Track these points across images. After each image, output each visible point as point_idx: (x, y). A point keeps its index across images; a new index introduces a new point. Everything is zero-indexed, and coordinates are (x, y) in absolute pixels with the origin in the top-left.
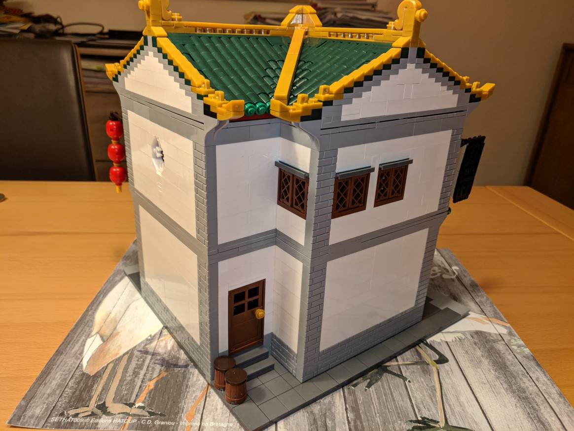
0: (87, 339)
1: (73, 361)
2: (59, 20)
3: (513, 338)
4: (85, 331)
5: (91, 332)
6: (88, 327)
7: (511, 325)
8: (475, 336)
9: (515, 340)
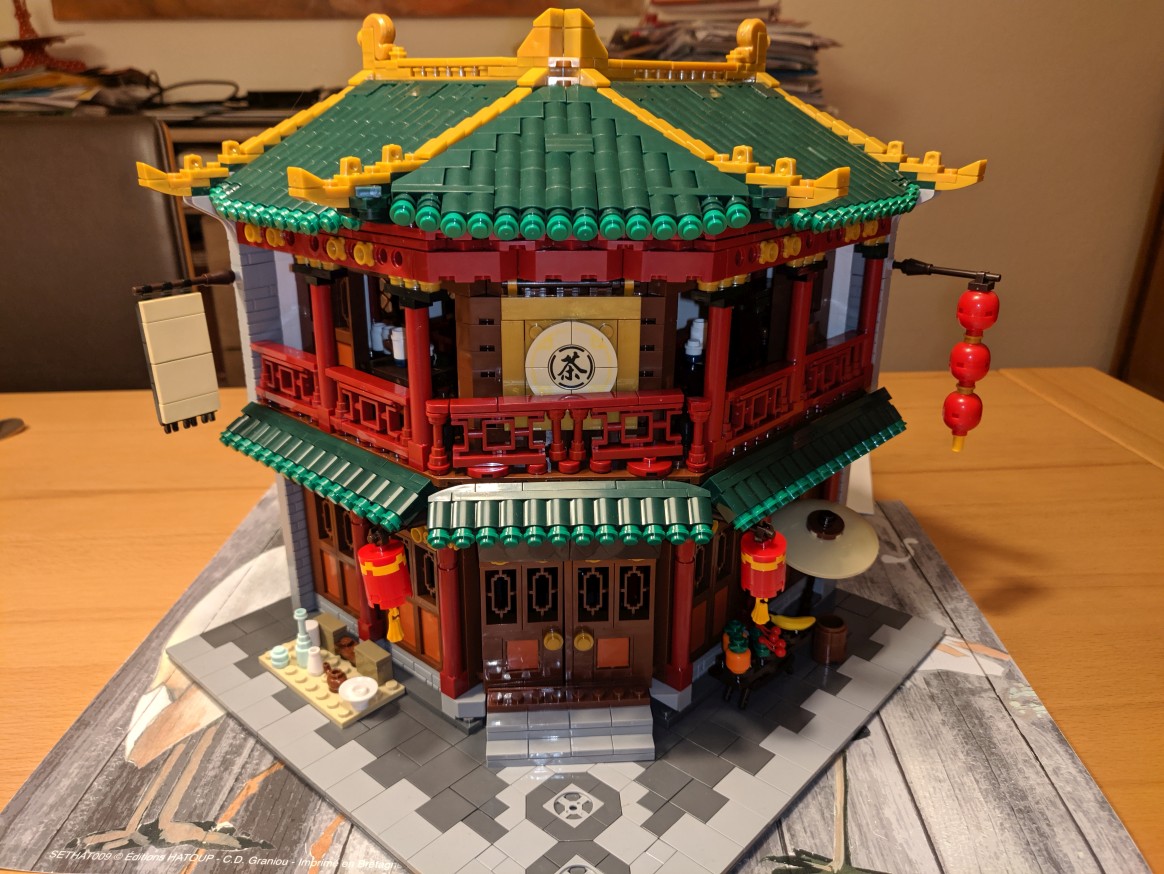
0: (140, 696)
1: (107, 740)
2: (153, 78)
3: (1016, 684)
4: (140, 680)
5: (150, 681)
6: (146, 672)
7: (1014, 658)
8: (934, 682)
9: (1018, 688)
